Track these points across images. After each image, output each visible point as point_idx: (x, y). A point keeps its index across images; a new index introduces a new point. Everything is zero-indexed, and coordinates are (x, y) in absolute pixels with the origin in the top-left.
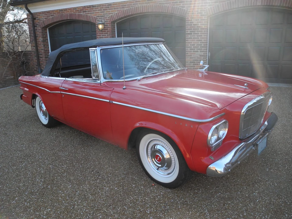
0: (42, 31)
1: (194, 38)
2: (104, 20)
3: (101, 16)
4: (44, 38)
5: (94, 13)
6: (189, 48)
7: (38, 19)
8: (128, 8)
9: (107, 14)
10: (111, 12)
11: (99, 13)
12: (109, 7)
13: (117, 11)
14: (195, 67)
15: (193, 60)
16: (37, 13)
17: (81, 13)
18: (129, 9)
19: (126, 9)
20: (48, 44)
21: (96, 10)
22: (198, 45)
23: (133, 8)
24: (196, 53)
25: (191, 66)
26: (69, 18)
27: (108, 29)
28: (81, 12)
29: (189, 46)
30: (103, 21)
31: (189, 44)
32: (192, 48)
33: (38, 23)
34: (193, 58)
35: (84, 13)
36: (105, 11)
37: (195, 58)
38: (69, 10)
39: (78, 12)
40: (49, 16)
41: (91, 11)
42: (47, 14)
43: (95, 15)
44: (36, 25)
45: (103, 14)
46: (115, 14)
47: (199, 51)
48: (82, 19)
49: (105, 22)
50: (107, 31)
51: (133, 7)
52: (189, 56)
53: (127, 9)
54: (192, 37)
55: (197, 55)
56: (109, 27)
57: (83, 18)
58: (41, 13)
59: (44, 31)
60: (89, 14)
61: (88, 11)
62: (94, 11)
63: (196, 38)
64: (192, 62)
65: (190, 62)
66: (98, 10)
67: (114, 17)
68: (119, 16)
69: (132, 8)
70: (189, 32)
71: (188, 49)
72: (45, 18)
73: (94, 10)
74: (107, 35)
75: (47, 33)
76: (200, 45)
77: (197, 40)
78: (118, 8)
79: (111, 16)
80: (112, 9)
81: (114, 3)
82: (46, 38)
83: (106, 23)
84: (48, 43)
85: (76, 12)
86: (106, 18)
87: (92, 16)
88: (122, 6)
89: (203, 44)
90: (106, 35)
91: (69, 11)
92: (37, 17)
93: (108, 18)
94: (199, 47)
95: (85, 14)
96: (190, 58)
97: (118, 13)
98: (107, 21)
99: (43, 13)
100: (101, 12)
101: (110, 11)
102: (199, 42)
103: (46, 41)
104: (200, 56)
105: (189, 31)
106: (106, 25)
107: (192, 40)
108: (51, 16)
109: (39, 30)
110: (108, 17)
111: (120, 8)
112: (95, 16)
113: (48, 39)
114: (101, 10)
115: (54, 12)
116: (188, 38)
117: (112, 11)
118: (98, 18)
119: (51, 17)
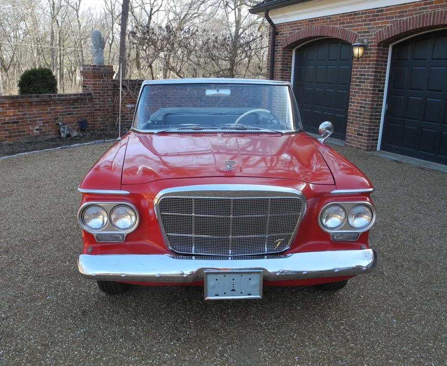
0: (283, 53)
2: (368, 39)
3: (364, 32)
4: (285, 64)
5: (354, 26)
7: (281, 34)
8: (408, 17)
9: (373, 28)
10: (380, 25)
11: (362, 25)
12: (378, 15)
13: (391, 22)
16: (280, 25)
17: (337, 26)
18: (410, 19)
19: (405, 18)
20: (291, 76)
21: (359, 21)
23: (417, 17)
26: (319, 35)
27: (370, 57)
28: (336, 24)
30: (365, 41)
33: (280, 40)
35: (341, 25)
36: (372, 22)
38: (322, 19)
39: (333, 24)
40: (295, 30)
41: (351, 22)
42: (293, 27)
43: (356, 30)
44: (278, 43)
45: (369, 28)
46: (385, 28)
48: (336, 36)
49: (369, 43)
50: (370, 61)
51: (418, 15)
53: (407, 19)
56: (373, 53)
57: (338, 35)
58: (286, 25)
59: (286, 53)
60: (346, 27)
61: (347, 23)
62: (355, 22)
66: (362, 21)
67: (383, 35)
68: (391, 32)
69: (415, 16)
72: (290, 33)
73: (356, 20)
74: (369, 68)
75: (292, 57)
78: (392, 18)
79: (380, 31)
80: (383, 19)
81: (388, 7)
82: (288, 64)
83: (369, 45)
84: (291, 73)
85: (330, 24)
86: (372, 35)
87: (352, 31)
88: (400, 13)
90: (365, 68)
91: (321, 23)
92: (281, 31)
93: (373, 36)
95: (343, 27)
97: (391, 26)
98: (372, 42)
99: (288, 25)
100: (365, 25)
101: (378, 23)
103: (287, 70)
106: (369, 50)
108: (298, 29)
109: (280, 51)
110: (375, 35)
111: (396, 16)
112: (355, 32)
113: (291, 67)
114: (365, 21)
115: (301, 23)
117: (382, 23)
118: (360, 35)
119: (297, 31)
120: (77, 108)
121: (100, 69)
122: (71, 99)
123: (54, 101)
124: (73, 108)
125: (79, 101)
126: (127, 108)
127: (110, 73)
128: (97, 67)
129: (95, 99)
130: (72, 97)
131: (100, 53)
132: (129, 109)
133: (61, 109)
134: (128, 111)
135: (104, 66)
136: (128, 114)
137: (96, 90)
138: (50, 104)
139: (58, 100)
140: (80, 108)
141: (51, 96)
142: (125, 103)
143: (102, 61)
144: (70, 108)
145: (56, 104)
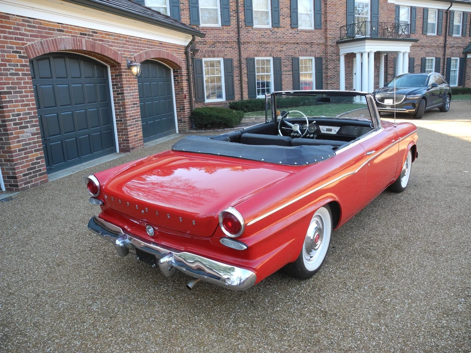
1: (16, 101)
6: (12, 123)
14: (29, 158)
15: (23, 145)
22: (26, 114)
24: (25, 130)
25: (23, 158)
29: (12, 118)
31: (11, 114)
32: (17, 121)
34: (22, 141)
37: (25, 140)
47: (29, 125)
52: (15, 138)
54: (13, 99)
55: (27, 134)
63: (20, 101)
64: (23, 150)
65: (20, 150)
70: (5, 90)
71: (10, 125)
76: (29, 114)
77: (22, 106)
89: (32, 111)
94: (26, 118)
96: (19, 142)
102: (26, 108)
104: (33, 134)
105: (5, 86)
107: (15, 106)
116: (6, 102)
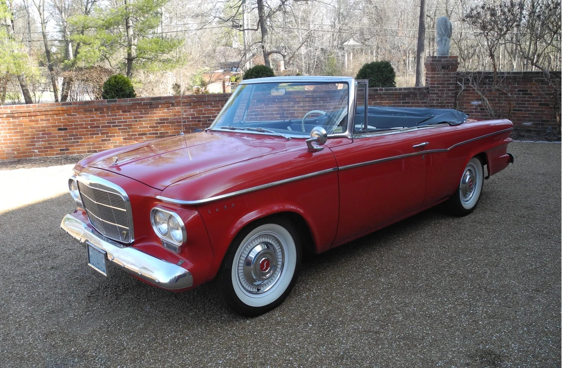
120: (409, 103)
121: (440, 61)
122: (400, 94)
123: (380, 95)
124: (403, 103)
125: (411, 96)
126: (473, 105)
127: (453, 65)
128: (437, 59)
129: (432, 94)
130: (403, 91)
131: (444, 42)
132: (474, 107)
133: (387, 103)
134: (473, 109)
135: (446, 57)
136: (473, 112)
137: (434, 84)
138: (375, 98)
139: (384, 94)
140: (412, 103)
141: (377, 90)
142: (470, 100)
143: (446, 51)
144: (400, 103)
145: (382, 98)
